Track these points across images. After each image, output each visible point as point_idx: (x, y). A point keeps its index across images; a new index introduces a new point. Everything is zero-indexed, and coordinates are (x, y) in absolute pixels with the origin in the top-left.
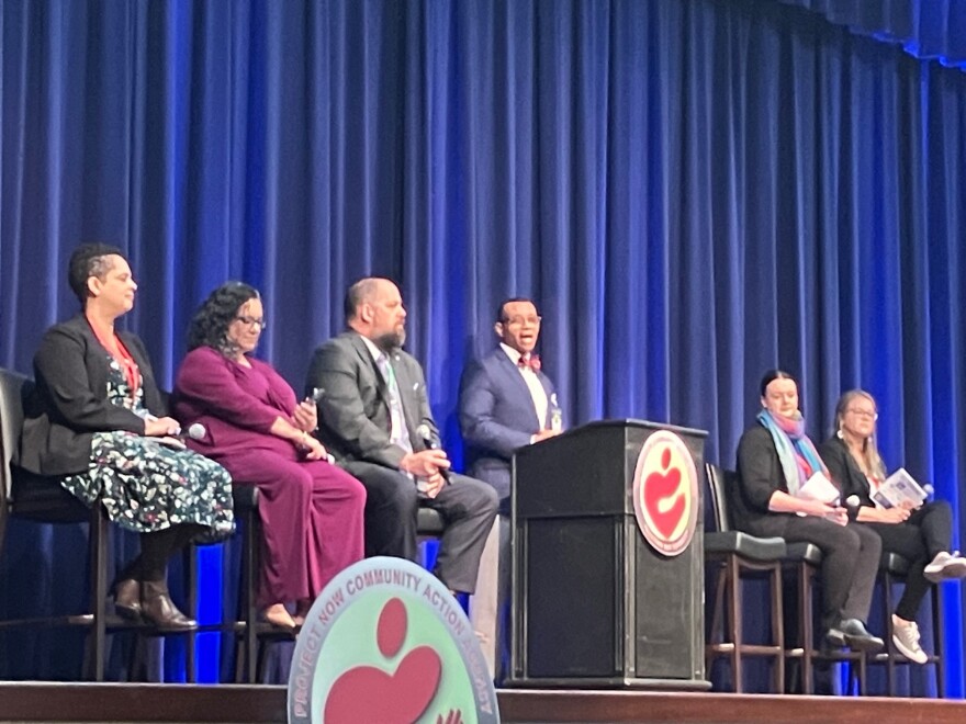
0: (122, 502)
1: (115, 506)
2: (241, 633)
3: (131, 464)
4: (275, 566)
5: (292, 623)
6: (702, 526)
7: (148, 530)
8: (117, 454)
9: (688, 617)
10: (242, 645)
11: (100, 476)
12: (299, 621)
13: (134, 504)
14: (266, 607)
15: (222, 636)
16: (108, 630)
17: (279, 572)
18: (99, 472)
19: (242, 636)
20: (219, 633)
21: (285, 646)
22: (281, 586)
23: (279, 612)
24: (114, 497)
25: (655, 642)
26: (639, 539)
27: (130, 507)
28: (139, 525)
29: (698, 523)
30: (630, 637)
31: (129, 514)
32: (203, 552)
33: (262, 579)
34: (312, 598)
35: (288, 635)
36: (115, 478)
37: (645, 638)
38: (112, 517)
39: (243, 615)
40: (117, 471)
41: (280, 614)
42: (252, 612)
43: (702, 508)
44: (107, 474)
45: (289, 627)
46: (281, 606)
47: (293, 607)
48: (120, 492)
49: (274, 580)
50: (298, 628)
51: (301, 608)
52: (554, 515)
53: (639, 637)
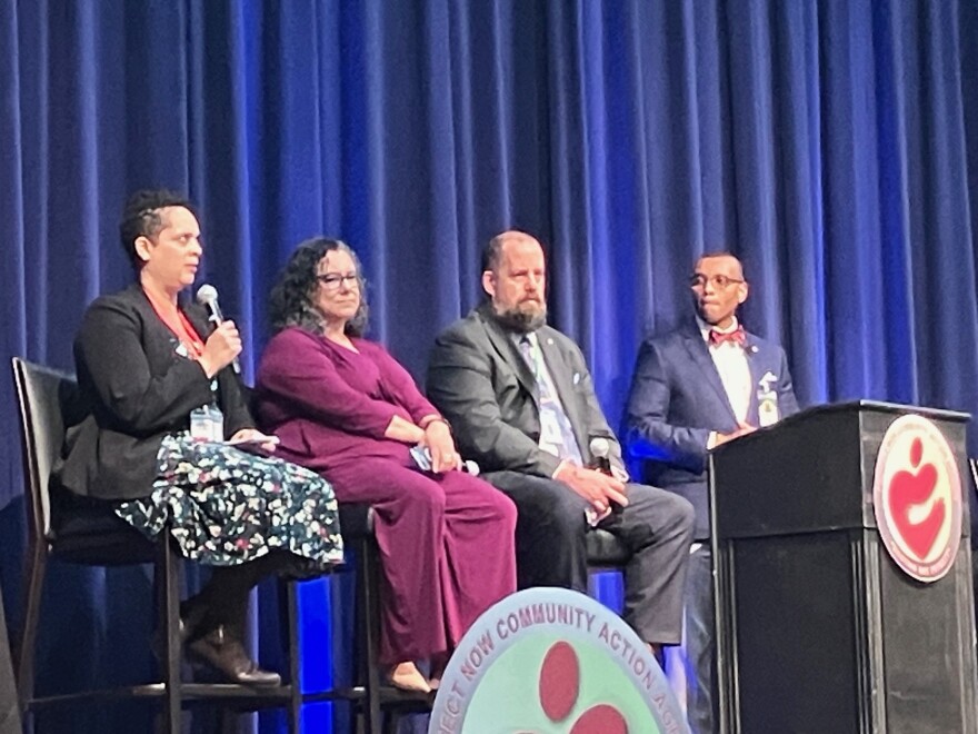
0: (199, 532)
1: (188, 539)
2: (360, 703)
3: (208, 477)
4: (401, 612)
5: (427, 689)
6: (968, 540)
7: (239, 561)
8: (189, 466)
9: (954, 663)
10: (360, 718)
11: (165, 499)
12: (435, 684)
13: (215, 530)
14: (391, 668)
15: (333, 705)
16: (185, 705)
17: (408, 620)
18: (163, 495)
19: (360, 706)
20: (330, 703)
21: (420, 718)
22: (408, 638)
23: (411, 672)
24: (186, 527)
25: (912, 697)
26: (884, 562)
27: (209, 536)
28: (227, 558)
29: (963, 537)
30: (878, 693)
31: (210, 545)
32: (305, 591)
33: (384, 629)
34: (451, 648)
35: (421, 704)
37: (898, 694)
38: (186, 554)
39: (360, 681)
40: (189, 488)
41: (409, 676)
42: (373, 673)
43: (968, 520)
44: (174, 495)
45: (423, 692)
46: (410, 665)
47: (427, 667)
48: (194, 519)
49: (398, 628)
52: (767, 533)
53: (890, 693)
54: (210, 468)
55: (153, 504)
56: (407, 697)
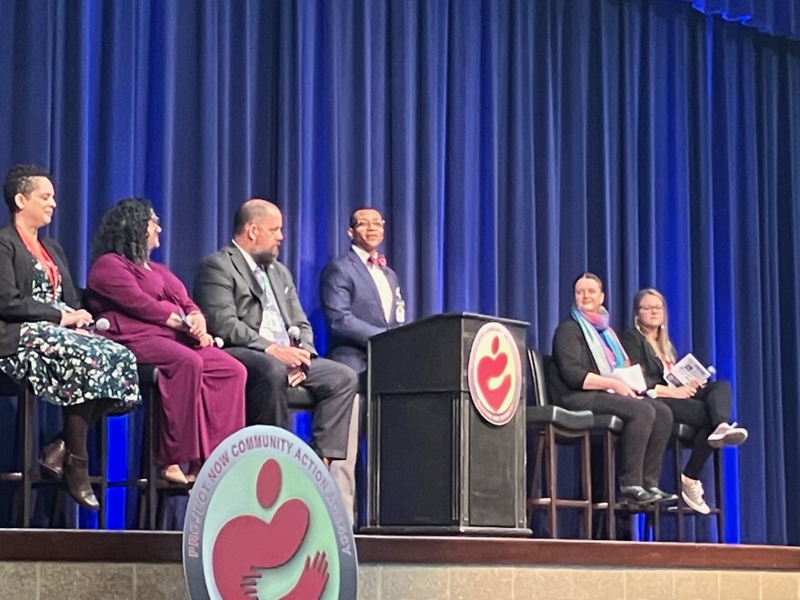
0: (44, 380)
1: (38, 383)
2: (144, 488)
3: (52, 349)
4: (172, 433)
5: (185, 480)
6: (525, 400)
7: (65, 404)
8: (41, 340)
9: (512, 476)
10: (144, 499)
11: (27, 358)
12: (191, 479)
13: (54, 381)
14: (165, 467)
15: (127, 490)
16: (34, 486)
17: (176, 438)
18: (25, 355)
19: (144, 490)
20: (125, 488)
21: (181, 499)
22: (177, 449)
23: (176, 471)
24: (38, 376)
25: (486, 496)
26: (473, 412)
27: (51, 384)
28: (58, 400)
29: (521, 398)
30: (465, 492)
31: (50, 390)
32: (112, 421)
33: (161, 443)
34: (203, 460)
35: (183, 490)
36: (40, 361)
37: (477, 493)
38: (36, 393)
39: (145, 475)
40: (41, 354)
41: (176, 473)
42: (153, 471)
43: (525, 388)
44: (33, 356)
45: (182, 483)
46: (176, 466)
47: (187, 467)
48: (43, 371)
50: (191, 485)
51: (194, 467)
52: (403, 391)
53: (472, 492)
54: (54, 344)
55: (18, 359)
56: (172, 486)
